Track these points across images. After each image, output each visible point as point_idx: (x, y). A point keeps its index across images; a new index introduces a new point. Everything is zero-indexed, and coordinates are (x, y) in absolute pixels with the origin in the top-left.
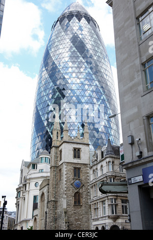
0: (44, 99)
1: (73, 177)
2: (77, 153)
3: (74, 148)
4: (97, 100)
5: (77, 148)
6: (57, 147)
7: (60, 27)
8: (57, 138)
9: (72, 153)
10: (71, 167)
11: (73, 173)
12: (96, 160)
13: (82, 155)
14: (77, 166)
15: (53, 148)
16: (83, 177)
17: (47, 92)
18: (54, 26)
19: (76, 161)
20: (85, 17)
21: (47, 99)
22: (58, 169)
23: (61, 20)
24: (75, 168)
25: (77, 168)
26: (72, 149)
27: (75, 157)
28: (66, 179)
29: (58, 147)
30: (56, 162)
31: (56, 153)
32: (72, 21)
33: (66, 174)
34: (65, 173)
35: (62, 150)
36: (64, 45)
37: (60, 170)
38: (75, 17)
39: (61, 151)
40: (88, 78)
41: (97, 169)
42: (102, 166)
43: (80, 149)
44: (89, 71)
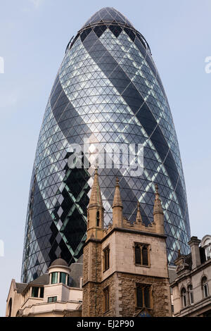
0: (51, 171)
1: (135, 305)
2: (141, 254)
3: (135, 243)
4: (150, 174)
5: (142, 244)
6: (98, 243)
7: (82, 46)
8: (98, 225)
9: (132, 252)
10: (131, 284)
11: (135, 296)
12: (189, 268)
13: (152, 258)
14: (144, 282)
15: (90, 245)
16: (157, 306)
17: (57, 157)
18: (71, 45)
19: (140, 270)
20: (126, 30)
21: (56, 169)
22: (101, 289)
23: (83, 34)
24: (139, 286)
25: (144, 285)
26: (132, 244)
27: (137, 262)
28: (121, 309)
29: (101, 242)
30: (96, 272)
31: (96, 255)
32: (103, 35)
33: (120, 299)
34: (119, 295)
35: (111, 248)
36: (89, 76)
37: (107, 290)
38: (108, 30)
39: (107, 250)
40: (133, 132)
41: (190, 286)
42: (204, 279)
43: (148, 245)
44: (134, 121)
